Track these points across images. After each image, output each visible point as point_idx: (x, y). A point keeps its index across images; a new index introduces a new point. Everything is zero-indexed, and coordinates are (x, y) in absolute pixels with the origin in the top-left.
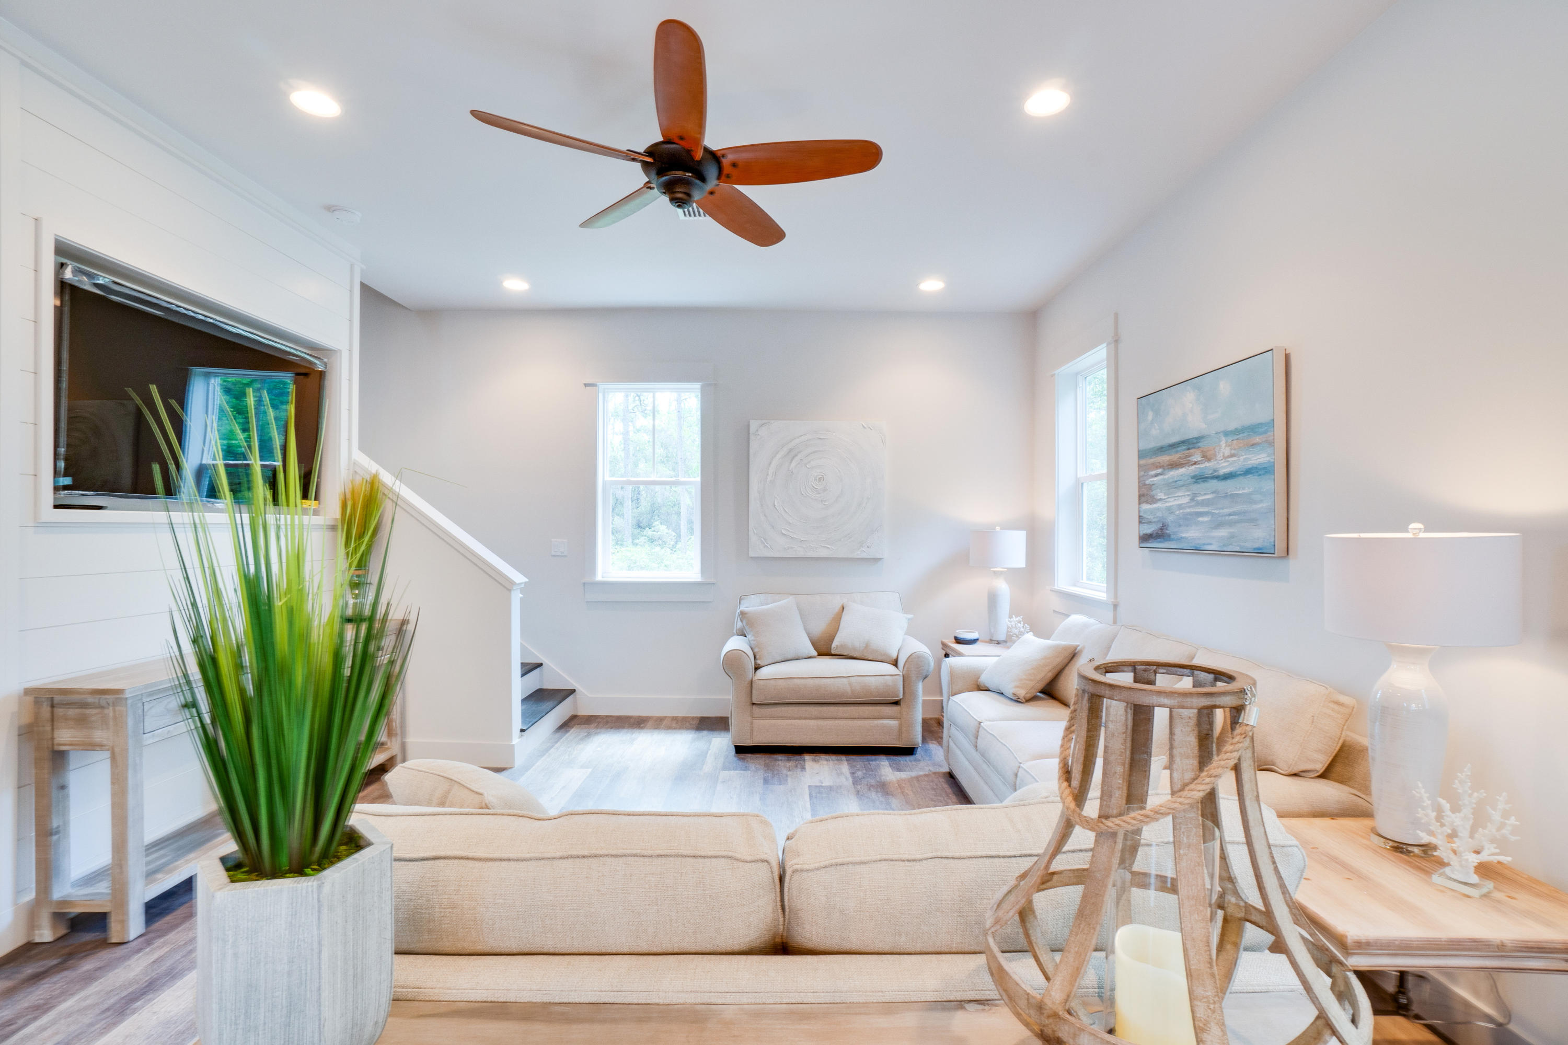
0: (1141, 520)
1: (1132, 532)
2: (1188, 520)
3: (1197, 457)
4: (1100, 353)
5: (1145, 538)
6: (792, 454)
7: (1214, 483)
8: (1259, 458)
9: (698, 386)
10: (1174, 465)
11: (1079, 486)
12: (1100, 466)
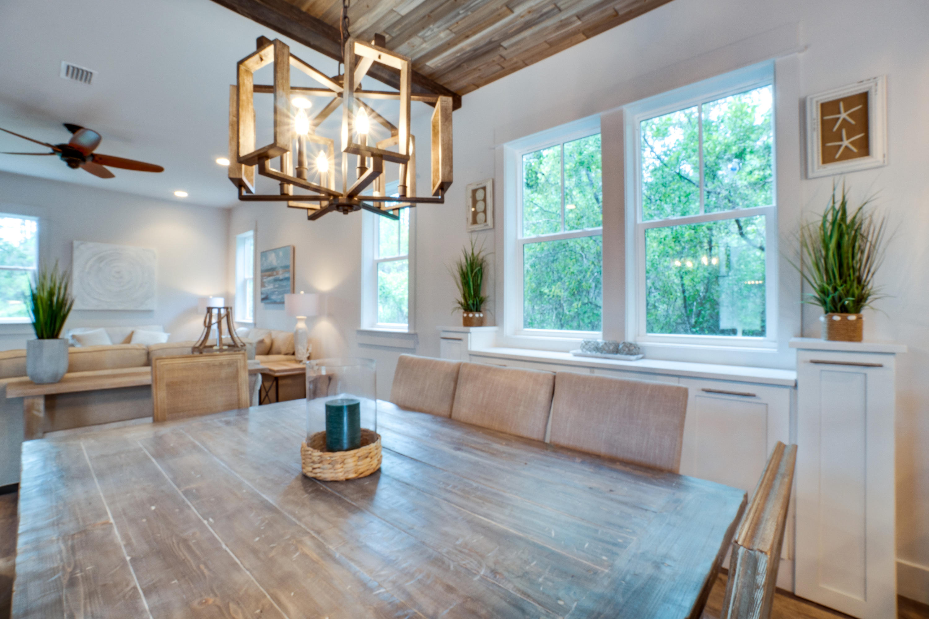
0: (262, 293)
1: (259, 297)
2: (273, 293)
3: (275, 274)
4: (251, 233)
5: (263, 299)
6: (101, 259)
7: (279, 282)
8: (287, 275)
9: (36, 218)
10: (270, 276)
11: (245, 281)
12: (251, 275)
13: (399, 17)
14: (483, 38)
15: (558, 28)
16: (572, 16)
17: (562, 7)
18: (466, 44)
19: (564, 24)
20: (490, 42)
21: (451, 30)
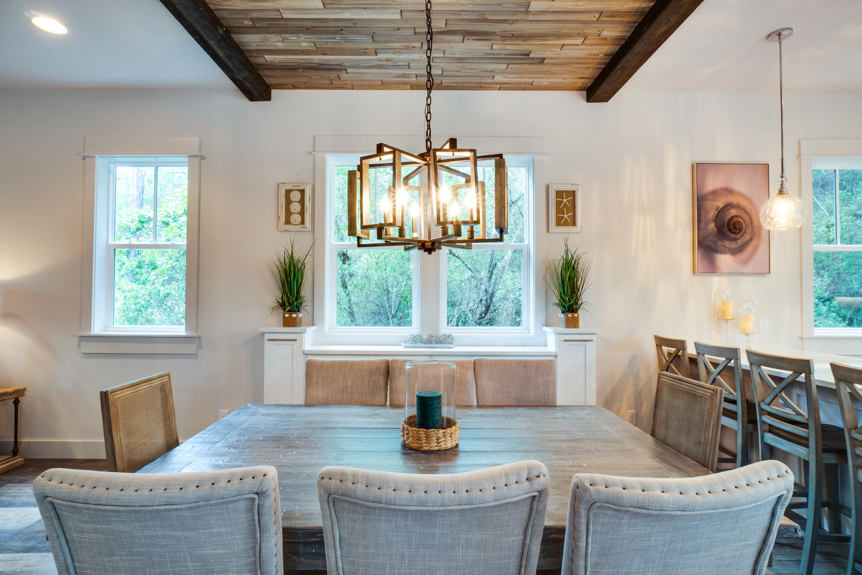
13: (280, 17)
14: (336, 60)
15: (399, 76)
16: (413, 74)
17: (412, 67)
18: (317, 58)
19: (404, 76)
20: (340, 65)
21: (315, 45)
